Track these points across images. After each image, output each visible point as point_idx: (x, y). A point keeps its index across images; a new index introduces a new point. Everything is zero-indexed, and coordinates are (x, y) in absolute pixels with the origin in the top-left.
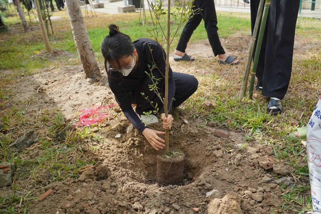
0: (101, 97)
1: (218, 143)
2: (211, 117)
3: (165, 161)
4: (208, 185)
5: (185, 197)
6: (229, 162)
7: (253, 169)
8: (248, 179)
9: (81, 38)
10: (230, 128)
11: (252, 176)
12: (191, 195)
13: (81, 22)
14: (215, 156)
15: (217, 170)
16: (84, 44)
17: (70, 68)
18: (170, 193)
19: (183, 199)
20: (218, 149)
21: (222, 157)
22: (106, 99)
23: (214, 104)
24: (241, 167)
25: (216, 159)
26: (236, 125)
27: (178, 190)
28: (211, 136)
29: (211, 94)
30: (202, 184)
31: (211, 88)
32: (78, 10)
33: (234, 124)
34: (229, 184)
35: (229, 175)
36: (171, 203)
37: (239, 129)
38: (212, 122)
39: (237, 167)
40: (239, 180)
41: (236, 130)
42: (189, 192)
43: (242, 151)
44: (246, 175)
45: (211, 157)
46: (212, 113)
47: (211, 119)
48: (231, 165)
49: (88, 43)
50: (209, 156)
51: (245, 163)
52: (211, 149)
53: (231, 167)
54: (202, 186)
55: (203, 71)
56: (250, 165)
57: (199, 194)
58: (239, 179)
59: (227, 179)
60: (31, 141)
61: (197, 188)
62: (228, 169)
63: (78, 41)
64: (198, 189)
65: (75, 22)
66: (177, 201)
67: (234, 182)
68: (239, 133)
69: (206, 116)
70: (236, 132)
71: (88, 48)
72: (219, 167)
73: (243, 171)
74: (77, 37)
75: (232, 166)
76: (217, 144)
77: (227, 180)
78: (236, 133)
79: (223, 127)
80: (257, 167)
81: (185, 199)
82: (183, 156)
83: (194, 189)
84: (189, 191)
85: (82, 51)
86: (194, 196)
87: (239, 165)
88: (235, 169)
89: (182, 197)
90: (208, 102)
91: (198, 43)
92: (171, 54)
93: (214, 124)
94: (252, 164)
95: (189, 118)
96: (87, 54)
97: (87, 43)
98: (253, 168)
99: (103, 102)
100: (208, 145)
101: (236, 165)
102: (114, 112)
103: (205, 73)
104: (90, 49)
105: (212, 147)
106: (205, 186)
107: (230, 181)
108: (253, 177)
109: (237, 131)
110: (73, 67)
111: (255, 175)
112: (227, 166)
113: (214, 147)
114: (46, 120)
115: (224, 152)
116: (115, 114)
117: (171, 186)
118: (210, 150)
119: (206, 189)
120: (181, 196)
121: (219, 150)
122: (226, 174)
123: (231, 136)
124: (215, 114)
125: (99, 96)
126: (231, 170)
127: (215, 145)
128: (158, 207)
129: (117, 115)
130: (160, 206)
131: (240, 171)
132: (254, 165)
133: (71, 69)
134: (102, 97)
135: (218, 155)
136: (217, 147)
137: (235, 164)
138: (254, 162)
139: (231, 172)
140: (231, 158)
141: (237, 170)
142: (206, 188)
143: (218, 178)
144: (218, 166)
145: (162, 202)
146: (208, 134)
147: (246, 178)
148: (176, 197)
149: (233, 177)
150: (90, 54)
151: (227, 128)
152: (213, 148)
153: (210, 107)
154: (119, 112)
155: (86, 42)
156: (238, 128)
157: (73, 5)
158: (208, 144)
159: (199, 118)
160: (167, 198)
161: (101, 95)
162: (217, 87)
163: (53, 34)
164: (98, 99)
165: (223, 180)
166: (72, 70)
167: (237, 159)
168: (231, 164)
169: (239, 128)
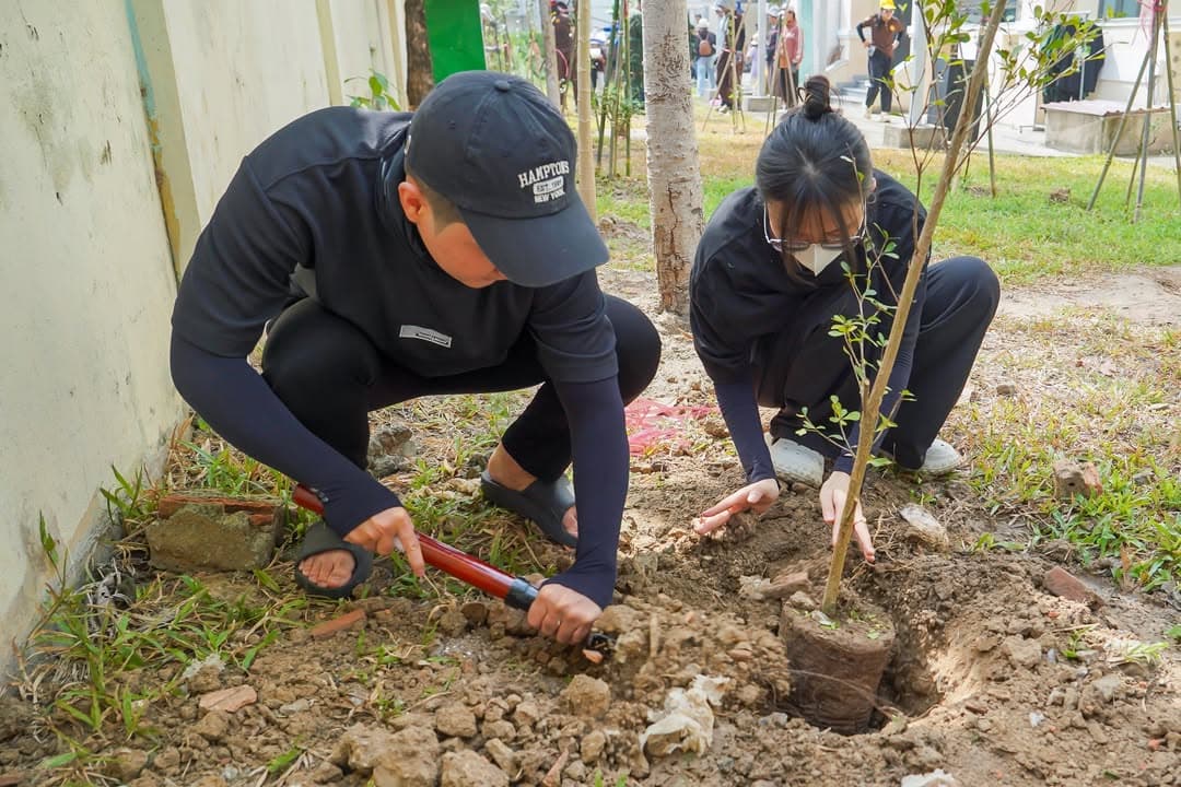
0: (685, 380)
1: (1038, 614)
2: (1063, 526)
3: (807, 633)
4: (929, 754)
5: (816, 773)
6: (1056, 693)
7: (1152, 750)
8: (1116, 778)
9: (669, 161)
10: (1128, 583)
11: (1133, 771)
12: (842, 771)
13: (679, 105)
14: (1007, 658)
15: (990, 711)
16: (675, 188)
17: (629, 279)
18: (765, 742)
19: (809, 778)
20: (1028, 634)
21: (1033, 668)
22: (698, 390)
23: (1089, 479)
24: (1103, 728)
25: (1008, 669)
26: (1157, 573)
27: (799, 739)
28: (1020, 581)
29: (1101, 446)
30: (903, 742)
31: (1111, 429)
32: (677, 63)
33: (1149, 569)
34: (1023, 776)
35: (1037, 741)
36: (752, 775)
37: (1164, 592)
38: (1062, 542)
39: (1082, 722)
40: (1071, 772)
41: (1150, 592)
42: (840, 757)
43: (1131, 667)
44: (1108, 762)
45: (992, 659)
46: (1074, 511)
47: (1062, 531)
48: (1061, 705)
49: (689, 185)
50: (986, 656)
51: (1128, 717)
52: (1002, 628)
53: (1056, 714)
54: (903, 752)
55: (1108, 366)
56: (1146, 730)
57: (879, 775)
58: (1071, 767)
59: (1020, 755)
60: (392, 462)
61: (878, 752)
62: (1042, 717)
63: (658, 171)
64: (884, 756)
65: (660, 105)
66: (779, 776)
67: (1045, 772)
68: (1157, 609)
69: (1045, 516)
70: (1148, 601)
71: (687, 203)
72: (1004, 701)
73: (1102, 744)
74: (658, 157)
75: (1062, 712)
76: (1035, 616)
77: (1021, 757)
78: (1147, 607)
79: (1100, 572)
80: (1172, 746)
81: (815, 778)
82: (885, 637)
83: (865, 755)
84: (844, 755)
85: (662, 210)
86: (855, 779)
87: (1095, 715)
88: (1073, 726)
89: (807, 767)
90: (1069, 467)
91: (1129, 272)
92: (1007, 294)
93: (1063, 552)
94: (1154, 727)
95: (972, 512)
96: (677, 223)
97: (687, 184)
98: (1154, 743)
99: (685, 400)
100: (998, 613)
101: (1082, 711)
102: (705, 434)
103: (1109, 374)
104: (695, 207)
105: (1007, 624)
106: (915, 754)
107: (1031, 766)
108: (1139, 777)
109: (1152, 597)
110: (640, 275)
111: (1152, 770)
112: (1040, 704)
113: (1016, 624)
114: (470, 414)
115: (1051, 653)
116: (704, 439)
117: (783, 718)
118: (996, 632)
119: (914, 766)
120: (802, 762)
121: (1031, 640)
122: (1025, 734)
123: (1118, 609)
124: (1086, 515)
125: (679, 377)
126: (1053, 728)
127: (1021, 617)
128: (698, 776)
129: (710, 447)
130: (706, 774)
131: (1088, 740)
132: (1162, 736)
133: (628, 282)
134: (687, 383)
135: (1017, 656)
136: (1025, 627)
137: (1081, 706)
138: (1165, 722)
139: (1049, 735)
140: (1069, 681)
141: (1079, 733)
142: (913, 760)
143: (981, 740)
144: (1003, 696)
145: (719, 762)
146: (1011, 572)
147: (1107, 774)
148: (783, 761)
149: (1050, 753)
150: (690, 227)
151: (1115, 581)
152: (1010, 626)
153: (1072, 484)
154: (719, 436)
155: (683, 180)
156: (1158, 589)
157: (663, 42)
158: (1000, 608)
159: (1014, 520)
160: (748, 754)
161: (688, 373)
162: (1140, 430)
163: (628, 174)
164: (674, 386)
165: (1001, 753)
166: (633, 286)
167: (1096, 689)
168: (1059, 703)
169: (1162, 588)
